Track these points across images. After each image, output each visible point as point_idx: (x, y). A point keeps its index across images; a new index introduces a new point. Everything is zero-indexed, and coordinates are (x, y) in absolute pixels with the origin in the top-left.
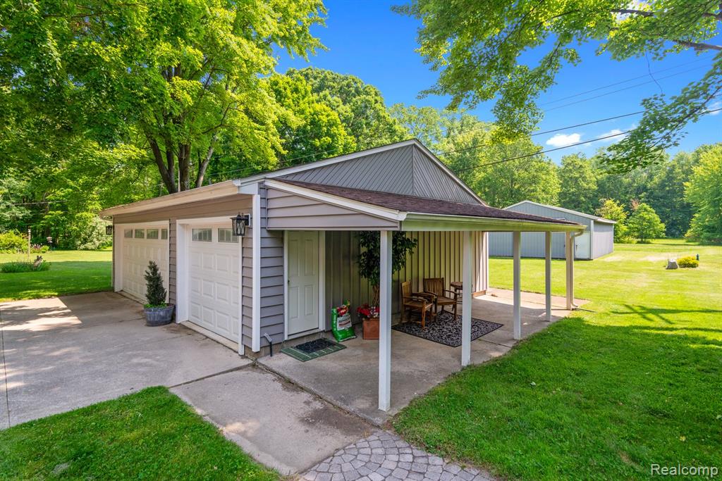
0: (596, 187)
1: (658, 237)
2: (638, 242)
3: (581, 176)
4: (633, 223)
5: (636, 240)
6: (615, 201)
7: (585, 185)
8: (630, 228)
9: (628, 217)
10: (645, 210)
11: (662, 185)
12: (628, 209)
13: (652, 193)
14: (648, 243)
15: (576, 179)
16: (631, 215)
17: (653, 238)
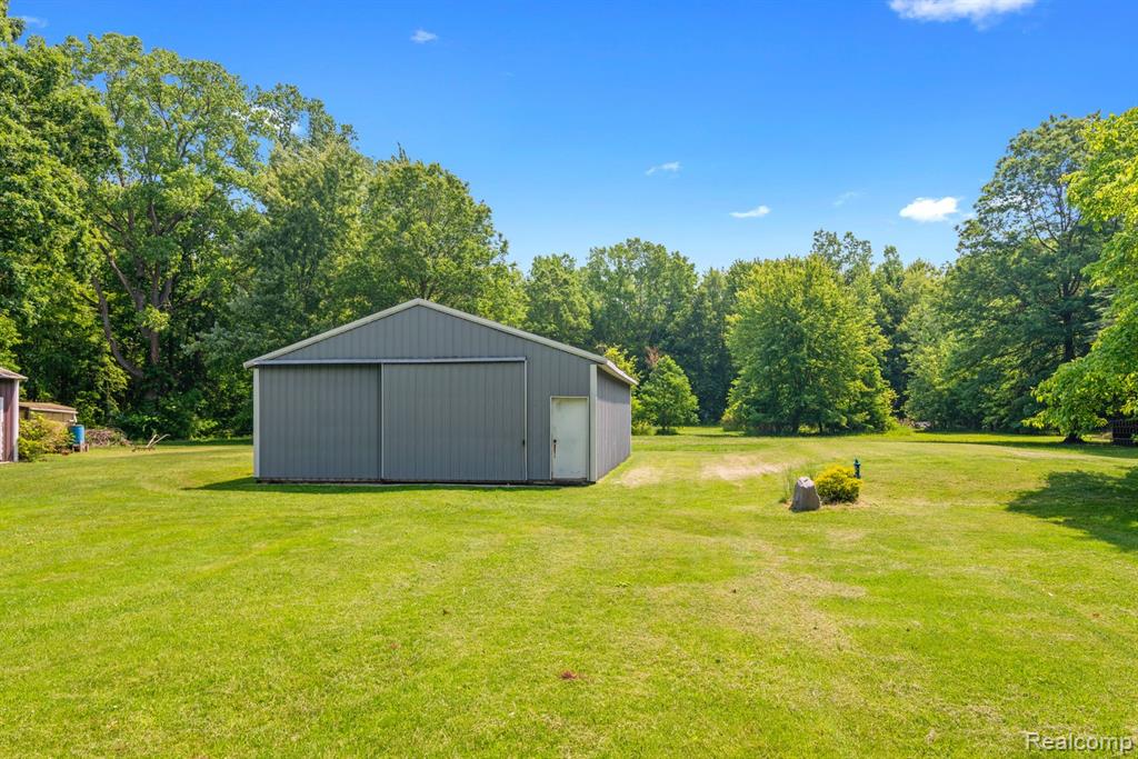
0: (588, 326)
1: (688, 423)
2: (658, 433)
3: (565, 301)
4: (651, 394)
5: (654, 429)
6: (620, 350)
7: (571, 319)
8: (646, 404)
9: (642, 383)
10: (670, 369)
11: (687, 329)
12: (642, 368)
13: (672, 342)
14: (674, 433)
15: (557, 305)
16: (647, 378)
17: (680, 424)
